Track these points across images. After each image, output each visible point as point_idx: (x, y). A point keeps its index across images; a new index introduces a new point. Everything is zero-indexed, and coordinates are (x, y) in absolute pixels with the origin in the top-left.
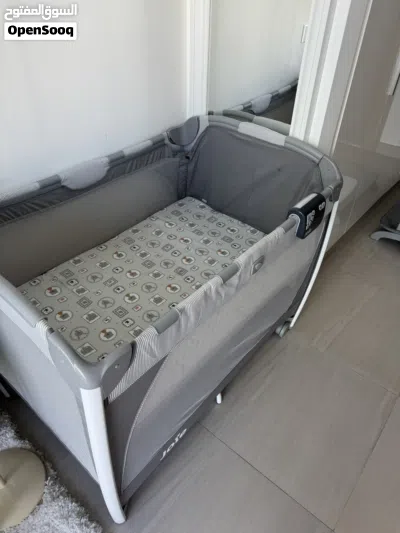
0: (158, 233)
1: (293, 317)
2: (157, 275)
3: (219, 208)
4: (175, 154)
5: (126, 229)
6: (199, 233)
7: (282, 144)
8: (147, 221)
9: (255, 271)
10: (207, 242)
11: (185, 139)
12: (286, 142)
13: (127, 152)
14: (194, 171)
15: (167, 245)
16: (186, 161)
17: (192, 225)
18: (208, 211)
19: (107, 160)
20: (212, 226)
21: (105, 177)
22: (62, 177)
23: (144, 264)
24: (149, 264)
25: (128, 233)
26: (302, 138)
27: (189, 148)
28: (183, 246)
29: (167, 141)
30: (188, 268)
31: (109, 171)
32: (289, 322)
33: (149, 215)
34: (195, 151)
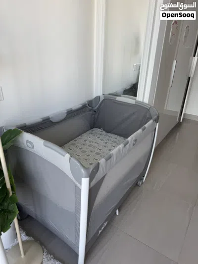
0: (85, 141)
1: (144, 176)
2: (88, 155)
3: (108, 131)
4: (90, 110)
5: (72, 140)
6: (102, 140)
7: (134, 103)
8: (80, 137)
9: (134, 145)
10: (106, 143)
11: (94, 105)
12: (136, 102)
13: (73, 109)
14: (98, 117)
15: (90, 145)
16: (95, 113)
17: (98, 137)
18: (104, 133)
19: (66, 111)
20: (107, 137)
21: (65, 118)
22: (50, 117)
23: (82, 152)
24: (84, 152)
25: (73, 142)
26: (141, 101)
27: (96, 108)
28: (97, 145)
29: (87, 105)
30: (100, 152)
31: (67, 115)
32: (143, 179)
33: (80, 135)
34: (98, 109)
